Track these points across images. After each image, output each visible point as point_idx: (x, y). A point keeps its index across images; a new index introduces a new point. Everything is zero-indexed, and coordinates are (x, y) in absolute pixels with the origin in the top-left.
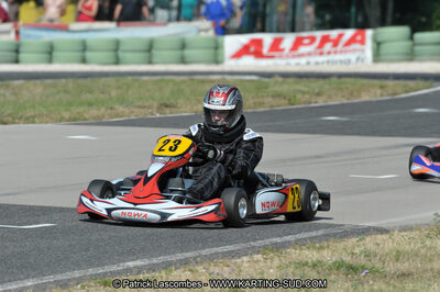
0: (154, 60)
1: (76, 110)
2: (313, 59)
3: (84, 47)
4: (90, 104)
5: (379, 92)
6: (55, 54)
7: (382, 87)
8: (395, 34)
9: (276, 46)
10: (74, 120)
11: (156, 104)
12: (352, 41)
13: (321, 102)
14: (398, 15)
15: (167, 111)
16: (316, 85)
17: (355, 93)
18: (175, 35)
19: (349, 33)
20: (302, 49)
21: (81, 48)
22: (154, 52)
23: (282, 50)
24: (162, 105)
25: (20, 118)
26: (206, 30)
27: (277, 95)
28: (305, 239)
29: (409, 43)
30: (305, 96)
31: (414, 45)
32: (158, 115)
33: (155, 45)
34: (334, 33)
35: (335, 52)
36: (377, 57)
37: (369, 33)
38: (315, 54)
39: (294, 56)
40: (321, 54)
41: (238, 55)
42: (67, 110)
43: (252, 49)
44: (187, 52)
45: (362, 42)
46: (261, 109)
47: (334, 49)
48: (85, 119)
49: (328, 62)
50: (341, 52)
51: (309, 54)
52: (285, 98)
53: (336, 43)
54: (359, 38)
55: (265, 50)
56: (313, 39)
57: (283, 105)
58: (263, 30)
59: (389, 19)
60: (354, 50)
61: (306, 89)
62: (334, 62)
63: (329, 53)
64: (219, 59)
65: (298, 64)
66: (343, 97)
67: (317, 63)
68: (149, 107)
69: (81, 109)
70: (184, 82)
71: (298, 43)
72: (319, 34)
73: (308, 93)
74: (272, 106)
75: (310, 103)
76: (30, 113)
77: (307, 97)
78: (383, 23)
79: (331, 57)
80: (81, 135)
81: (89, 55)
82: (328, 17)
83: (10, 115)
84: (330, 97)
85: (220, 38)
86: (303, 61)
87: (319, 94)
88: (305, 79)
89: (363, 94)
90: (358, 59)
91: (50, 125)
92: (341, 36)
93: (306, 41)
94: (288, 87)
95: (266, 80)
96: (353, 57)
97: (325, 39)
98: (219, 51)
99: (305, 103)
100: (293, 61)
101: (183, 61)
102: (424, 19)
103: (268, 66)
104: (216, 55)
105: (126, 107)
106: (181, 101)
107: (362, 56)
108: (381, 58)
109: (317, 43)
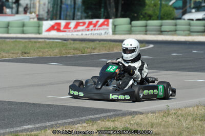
0: (10, 32)
2: (84, 33)
8: (123, 22)
9: (67, 26)
12: (102, 24)
13: (96, 52)
14: (123, 13)
15: (26, 55)
16: (92, 44)
17: (111, 49)
18: (20, 20)
19: (101, 21)
20: (79, 28)
22: (10, 28)
23: (70, 28)
24: (23, 52)
26: (33, 18)
27: (75, 49)
29: (130, 26)
30: (88, 49)
31: (132, 27)
32: (22, 57)
33: (10, 25)
34: (94, 21)
35: (95, 30)
36: (114, 32)
37: (111, 21)
38: (85, 30)
39: (75, 31)
40: (88, 30)
41: (49, 30)
43: (56, 27)
44: (25, 29)
45: (107, 25)
46: (69, 55)
47: (94, 28)
49: (91, 34)
50: (97, 29)
51: (83, 30)
52: (79, 50)
54: (106, 23)
55: (62, 28)
56: (84, 23)
57: (79, 54)
58: (60, 19)
59: (119, 14)
60: (104, 29)
61: (88, 46)
62: (94, 34)
63: (92, 30)
64: (40, 32)
65: (77, 35)
66: (106, 50)
67: (86, 34)
71: (77, 25)
72: (87, 21)
73: (89, 48)
74: (74, 54)
75: (91, 53)
77: (89, 50)
78: (116, 17)
79: (93, 32)
82: (90, 13)
84: (99, 50)
85: (41, 22)
86: (80, 33)
87: (94, 49)
88: (83, 42)
89: (115, 49)
90: (105, 33)
92: (97, 22)
93: (81, 24)
94: (78, 45)
95: (65, 42)
96: (103, 32)
97: (90, 24)
98: (40, 28)
99: (89, 53)
100: (75, 33)
101: (23, 32)
102: (136, 15)
103: (63, 35)
104: (39, 30)
105: (7, 53)
106: (31, 51)
107: (107, 32)
108: (116, 33)
109: (86, 25)
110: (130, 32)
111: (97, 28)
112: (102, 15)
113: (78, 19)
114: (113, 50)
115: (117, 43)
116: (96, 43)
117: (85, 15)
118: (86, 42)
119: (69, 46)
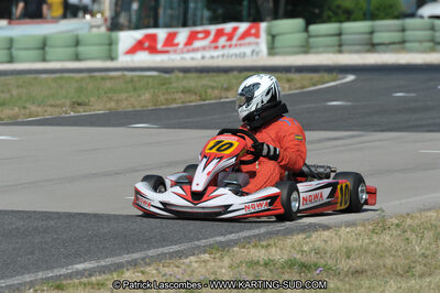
0: (48, 58)
2: (208, 54)
4: (2, 105)
5: (287, 86)
7: (289, 81)
8: (290, 27)
9: (170, 40)
11: (68, 103)
12: (246, 34)
13: (231, 96)
14: (289, 8)
15: (81, 109)
16: (222, 79)
18: (69, 31)
19: (243, 26)
20: (197, 44)
22: (47, 49)
23: (177, 45)
24: (74, 103)
26: (98, 27)
27: (186, 91)
28: (248, 237)
29: (305, 35)
30: (214, 91)
31: (310, 36)
32: (72, 114)
33: (49, 43)
34: (228, 27)
35: (230, 46)
36: (272, 50)
37: (263, 26)
38: (210, 48)
39: (188, 51)
40: (216, 48)
41: (132, 51)
43: (147, 44)
44: (81, 49)
45: (257, 35)
46: (174, 105)
47: (228, 43)
48: (1, 119)
49: (223, 56)
50: (236, 45)
51: (204, 48)
52: (196, 94)
53: (230, 37)
55: (159, 46)
56: (207, 33)
57: (194, 101)
58: (156, 26)
59: (281, 11)
60: (249, 44)
61: (214, 84)
62: (229, 56)
63: (224, 47)
64: (114, 56)
65: (193, 59)
67: (212, 57)
68: (62, 106)
70: (83, 79)
71: (192, 38)
72: (213, 28)
73: (217, 88)
74: (183, 102)
75: (221, 98)
77: (216, 92)
78: (276, 17)
79: (226, 51)
82: (220, 11)
85: (114, 34)
86: (198, 55)
87: (227, 89)
88: (204, 75)
90: (253, 52)
92: (235, 29)
93: (200, 36)
94: (192, 82)
95: (167, 76)
96: (248, 50)
98: (114, 47)
99: (216, 98)
100: (188, 56)
101: (77, 58)
102: (317, 11)
103: (162, 61)
104: (110, 51)
105: (39, 105)
106: (92, 99)
107: (257, 49)
108: (277, 50)
109: (211, 37)
110: (306, 48)
111: (234, 41)
112: (245, 13)
113: (195, 25)
116: (231, 75)
117: (207, 14)
118: (211, 74)
119: (174, 85)
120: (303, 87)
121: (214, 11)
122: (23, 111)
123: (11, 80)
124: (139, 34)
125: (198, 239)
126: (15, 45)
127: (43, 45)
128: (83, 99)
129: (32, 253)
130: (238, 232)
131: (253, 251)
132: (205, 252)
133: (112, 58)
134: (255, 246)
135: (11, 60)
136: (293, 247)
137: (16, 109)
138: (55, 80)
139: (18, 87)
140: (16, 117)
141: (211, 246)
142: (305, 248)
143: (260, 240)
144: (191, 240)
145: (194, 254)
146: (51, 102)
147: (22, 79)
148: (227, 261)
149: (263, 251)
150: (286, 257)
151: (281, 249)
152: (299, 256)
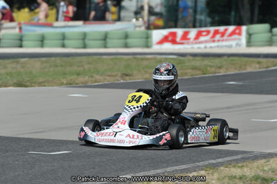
0: (108, 45)
1: (70, 78)
2: (208, 45)
3: (64, 37)
4: (78, 74)
5: (257, 66)
6: (45, 42)
7: (259, 63)
8: (261, 29)
9: (185, 36)
10: (70, 84)
11: (120, 74)
12: (233, 33)
13: (222, 72)
14: (261, 17)
15: (127, 78)
16: (217, 61)
17: (243, 67)
18: (121, 29)
19: (231, 28)
20: (202, 39)
21: (62, 38)
22: (108, 40)
23: (189, 39)
24: (124, 74)
25: (35, 83)
26: (140, 27)
27: (194, 68)
28: (231, 161)
29: (269, 34)
31: (273, 35)
32: (122, 81)
33: (109, 36)
34: (222, 28)
35: (223, 40)
36: (249, 43)
37: (244, 28)
38: (210, 41)
39: (196, 43)
40: (214, 41)
41: (161, 42)
42: (64, 78)
43: (170, 38)
44: (129, 41)
45: (240, 34)
46: (186, 77)
47: (222, 39)
48: (77, 84)
49: (218, 46)
50: (226, 40)
51: (206, 42)
52: (200, 70)
53: (223, 35)
54: (237, 31)
55: (178, 39)
56: (208, 32)
57: (199, 75)
58: (176, 27)
59: (256, 19)
60: (235, 39)
61: (212, 64)
62: (222, 47)
63: (219, 41)
64: (149, 45)
65: (199, 48)
66: (235, 69)
67: (211, 47)
68: (116, 76)
69: (72, 77)
70: (129, 59)
71: (199, 35)
72: (212, 29)
73: (213, 67)
74: (192, 75)
75: (216, 73)
76: (41, 80)
77: (213, 69)
78: (252, 22)
79: (220, 44)
80: (77, 94)
81: (66, 42)
82: (217, 18)
83: (28, 81)
84: (227, 69)
85: (149, 31)
86: (202, 46)
87: (220, 67)
88: (206, 58)
89: (248, 67)
90: (237, 44)
91: (55, 88)
92: (226, 30)
93: (204, 33)
94: (198, 62)
95: (183, 58)
96: (233, 43)
97: (216, 32)
98: (149, 40)
99: (212, 73)
100: (196, 46)
101: (126, 46)
103: (180, 49)
104: (147, 42)
105: (101, 75)
106: (135, 72)
107: (240, 43)
108: (252, 44)
109: (211, 35)
110: (270, 43)
111: (225, 38)
112: (232, 20)
113: (201, 26)
114: (245, 69)
115: (252, 59)
116: (223, 59)
117: (209, 20)
118: (210, 58)
119: (187, 64)
120: (268, 67)
121: (213, 18)
122: (91, 79)
123: (84, 59)
124: (165, 32)
125: (199, 162)
126: (88, 37)
127: (105, 38)
128: (129, 72)
129: (94, 168)
130: (223, 157)
131: (232, 169)
132: (202, 170)
133: (148, 46)
134: (234, 167)
135: (85, 47)
136: (258, 168)
137: (87, 78)
138: (111, 59)
139: (89, 63)
140: (86, 82)
141: (206, 166)
142: (266, 168)
143: (237, 163)
144: (194, 162)
145: (195, 171)
146: (109, 73)
147: (91, 58)
148: (216, 176)
149: (239, 170)
150: (253, 174)
151: (251, 169)
152: (261, 174)
